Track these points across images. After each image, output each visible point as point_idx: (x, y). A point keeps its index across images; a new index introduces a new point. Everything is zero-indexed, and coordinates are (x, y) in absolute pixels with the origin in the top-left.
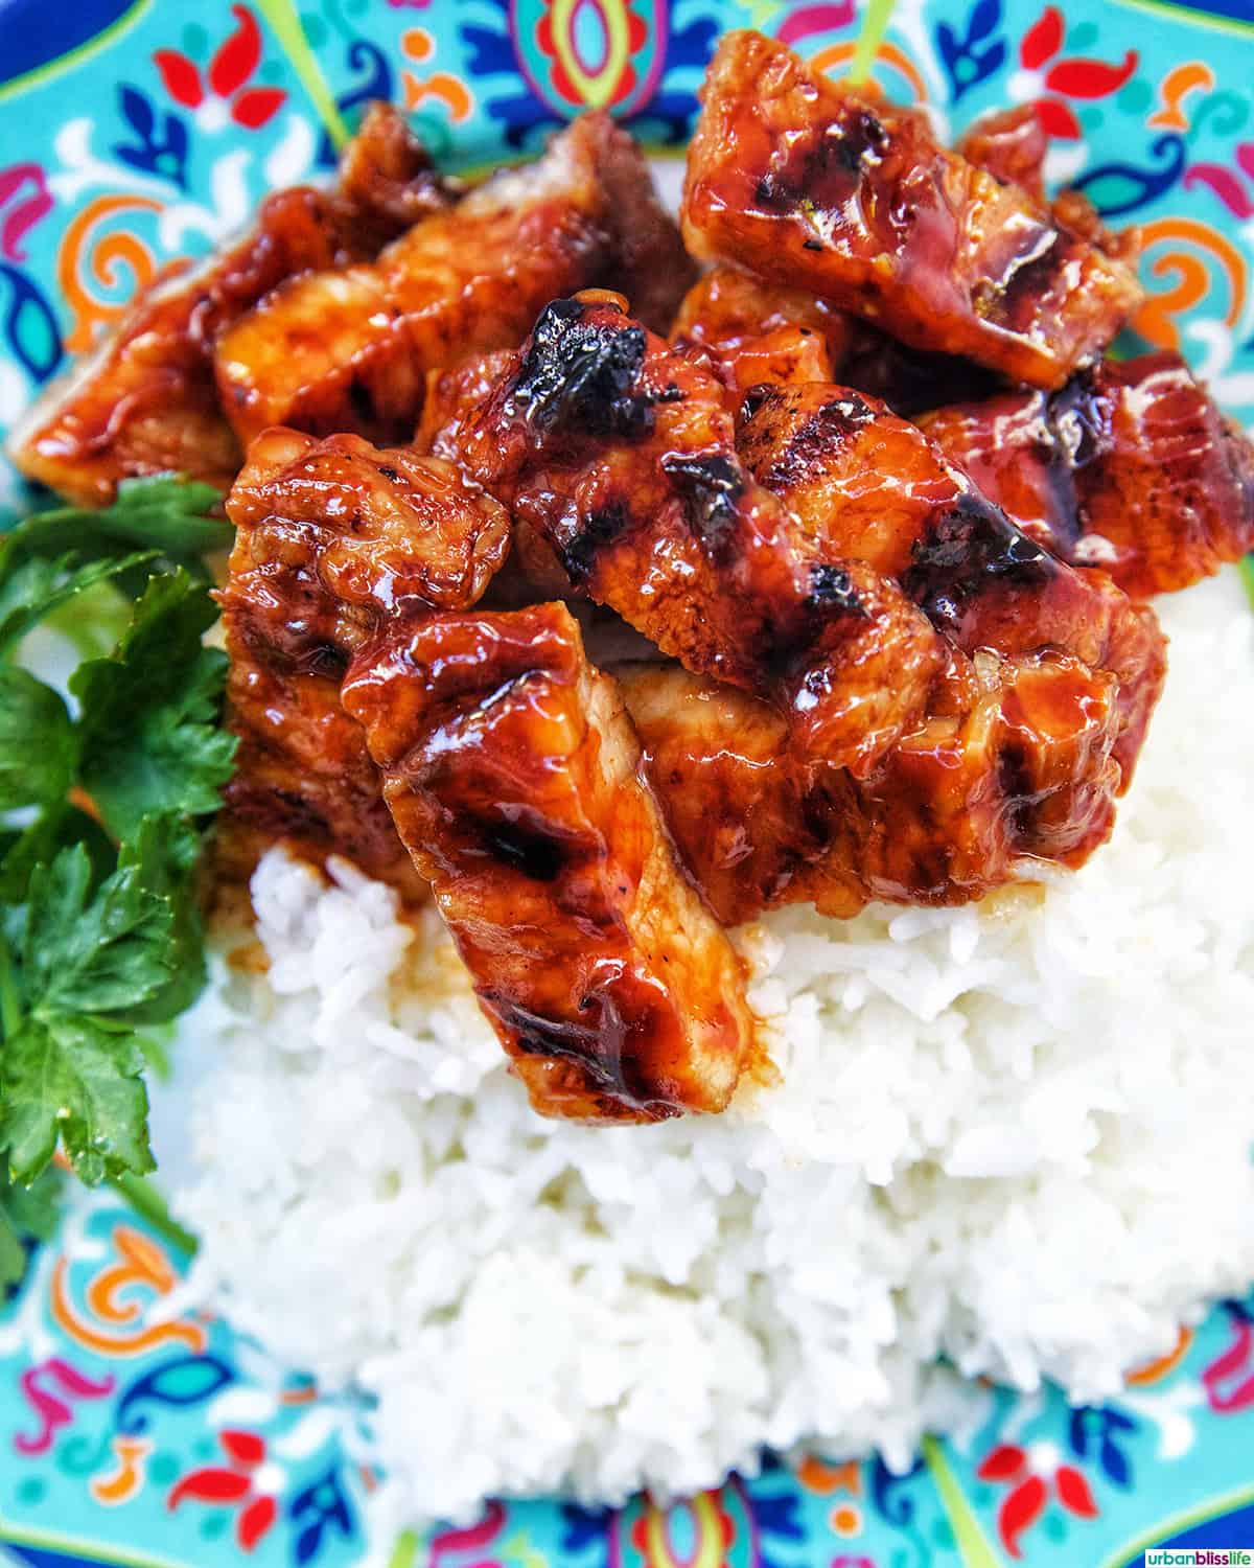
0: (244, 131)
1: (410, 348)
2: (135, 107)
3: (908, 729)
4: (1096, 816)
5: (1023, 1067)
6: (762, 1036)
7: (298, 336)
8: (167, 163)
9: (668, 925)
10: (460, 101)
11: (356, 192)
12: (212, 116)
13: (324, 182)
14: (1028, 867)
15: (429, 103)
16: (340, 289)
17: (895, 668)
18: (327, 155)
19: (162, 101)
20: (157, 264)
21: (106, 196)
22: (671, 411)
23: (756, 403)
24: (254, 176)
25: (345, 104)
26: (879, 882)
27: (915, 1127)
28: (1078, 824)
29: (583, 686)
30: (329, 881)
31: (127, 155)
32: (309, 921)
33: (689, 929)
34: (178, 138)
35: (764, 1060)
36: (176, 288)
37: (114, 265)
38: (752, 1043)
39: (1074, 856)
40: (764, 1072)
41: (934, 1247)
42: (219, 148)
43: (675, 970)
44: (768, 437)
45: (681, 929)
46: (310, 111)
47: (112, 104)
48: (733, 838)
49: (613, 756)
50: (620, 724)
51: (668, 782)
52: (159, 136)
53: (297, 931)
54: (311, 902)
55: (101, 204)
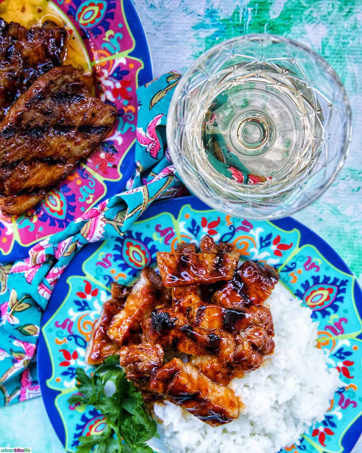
0: (94, 297)
1: (135, 321)
2: (77, 303)
3: (235, 350)
4: (271, 345)
5: (282, 382)
6: (240, 400)
7: (118, 327)
8: (86, 308)
9: (216, 394)
10: (124, 276)
11: (115, 298)
12: (89, 298)
13: (110, 298)
14: (265, 358)
15: (119, 279)
16: (121, 316)
17: (228, 344)
18: (109, 294)
19: (81, 300)
20: (93, 322)
21: (80, 317)
22: (177, 322)
23: (188, 311)
24: (100, 302)
25: (107, 285)
26: (245, 371)
27: (271, 399)
28: (269, 348)
29: (185, 369)
30: (166, 404)
31: (80, 310)
32: (165, 412)
33: (220, 392)
34: (86, 303)
35: (242, 404)
36: (97, 325)
37: (86, 326)
38: (239, 402)
39: (271, 352)
40: (243, 406)
41: (285, 411)
42: (92, 301)
43: (221, 401)
44: (192, 317)
45: (219, 393)
46: (103, 289)
47: (74, 304)
48: (220, 375)
49: (195, 374)
50: (194, 368)
51: (205, 373)
52: (83, 305)
53: (164, 414)
54: (164, 409)
55: (80, 319)
